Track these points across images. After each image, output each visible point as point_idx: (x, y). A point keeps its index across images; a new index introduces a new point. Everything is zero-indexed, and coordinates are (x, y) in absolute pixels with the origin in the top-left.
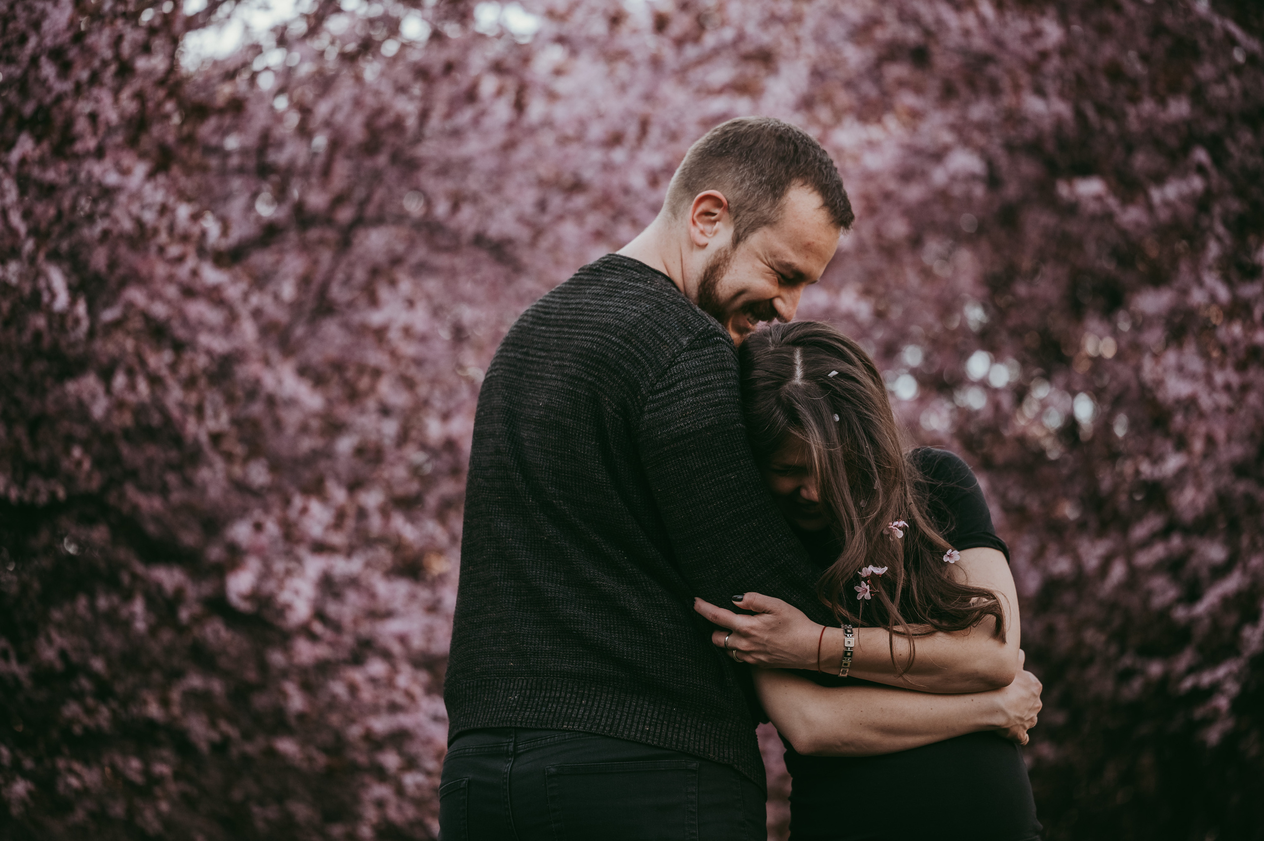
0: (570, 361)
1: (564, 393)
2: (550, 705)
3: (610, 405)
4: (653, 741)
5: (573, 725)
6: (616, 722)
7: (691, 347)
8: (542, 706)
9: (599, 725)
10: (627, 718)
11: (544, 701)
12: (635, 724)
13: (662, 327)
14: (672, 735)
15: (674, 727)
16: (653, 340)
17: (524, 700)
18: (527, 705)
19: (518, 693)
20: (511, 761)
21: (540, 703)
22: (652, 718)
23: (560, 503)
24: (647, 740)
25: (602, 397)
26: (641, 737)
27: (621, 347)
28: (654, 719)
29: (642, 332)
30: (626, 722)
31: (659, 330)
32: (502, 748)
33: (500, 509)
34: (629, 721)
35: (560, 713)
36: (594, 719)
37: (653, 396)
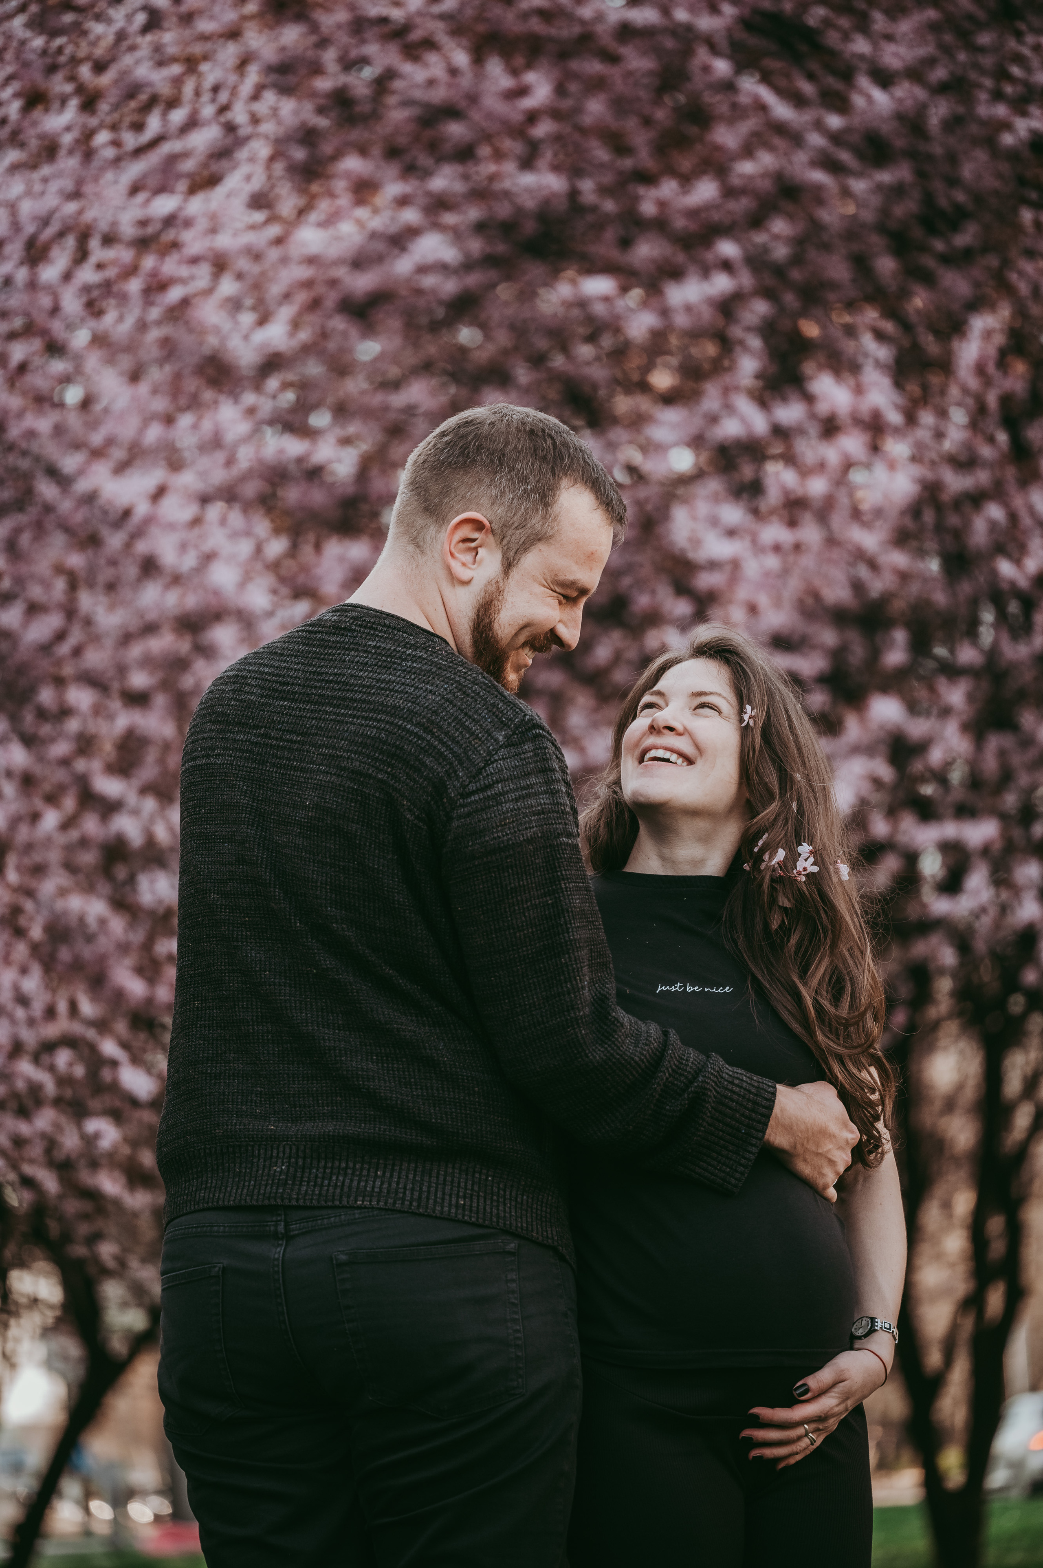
2: (334, 1178)
3: (410, 810)
4: (470, 1217)
5: (371, 1201)
6: (424, 1195)
7: (509, 744)
8: (323, 1178)
9: (403, 1199)
10: (436, 1191)
11: (324, 1172)
12: (447, 1197)
13: (470, 717)
14: (491, 1209)
15: (492, 1199)
16: (461, 733)
17: (296, 1171)
18: (302, 1177)
19: (286, 1162)
20: (282, 1245)
21: (320, 1175)
22: (466, 1188)
23: (343, 928)
24: (464, 1216)
25: (397, 800)
26: (456, 1213)
27: (420, 737)
28: (469, 1189)
29: (445, 720)
30: (436, 1195)
31: (467, 720)
32: (268, 1228)
33: (249, 933)
34: (439, 1194)
35: (350, 1187)
36: (396, 1192)
37: (464, 799)
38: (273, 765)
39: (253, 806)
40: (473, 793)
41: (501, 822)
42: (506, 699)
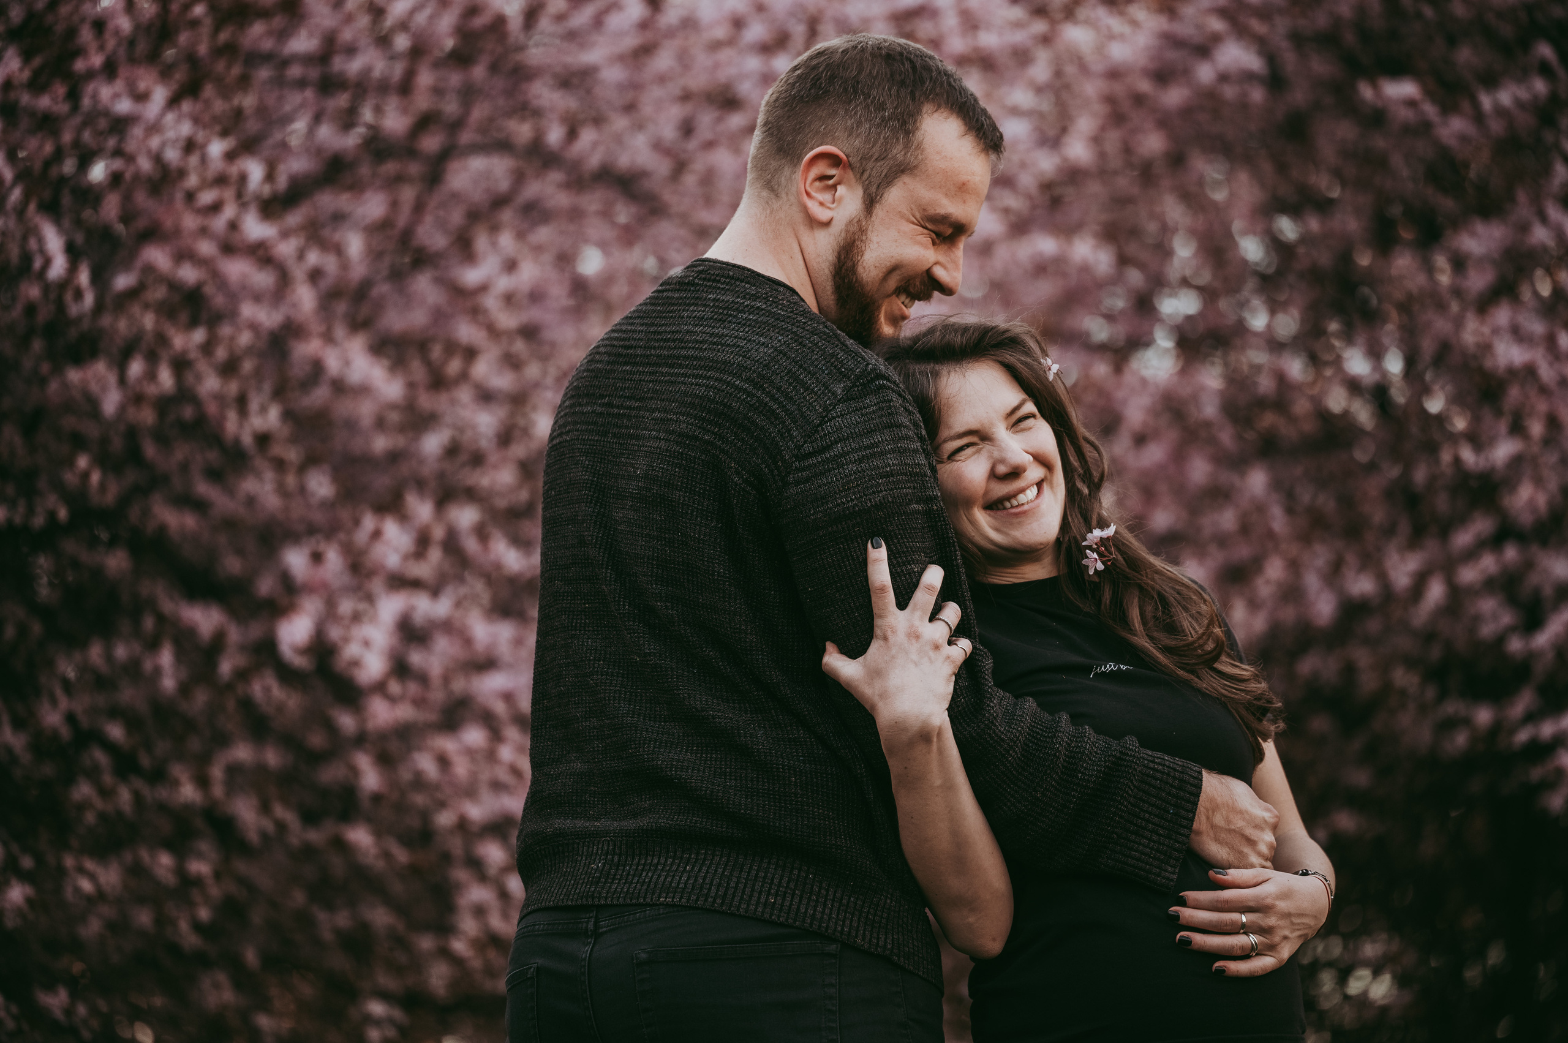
0: (677, 413)
1: (670, 456)
2: (644, 874)
3: (738, 473)
4: (779, 917)
5: (673, 898)
6: (730, 892)
7: (848, 398)
8: (634, 876)
9: (707, 896)
10: (745, 887)
11: (637, 869)
12: (756, 894)
13: (805, 369)
14: (807, 909)
15: (809, 899)
16: (795, 387)
17: (611, 869)
18: (615, 875)
19: (603, 859)
20: (591, 943)
21: (632, 872)
22: (779, 885)
23: (666, 606)
24: (771, 915)
25: (725, 462)
26: (763, 912)
27: (749, 394)
28: (783, 887)
29: (777, 374)
30: (743, 892)
31: (801, 373)
32: (580, 927)
33: (587, 621)
34: (748, 891)
35: (656, 884)
36: (701, 888)
37: (800, 461)
38: (614, 435)
39: (593, 481)
40: (810, 455)
41: (843, 486)
42: (848, 348)
